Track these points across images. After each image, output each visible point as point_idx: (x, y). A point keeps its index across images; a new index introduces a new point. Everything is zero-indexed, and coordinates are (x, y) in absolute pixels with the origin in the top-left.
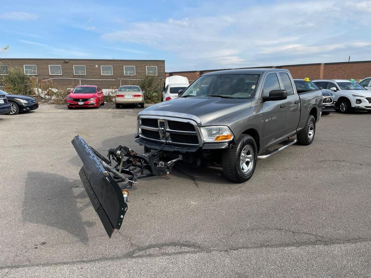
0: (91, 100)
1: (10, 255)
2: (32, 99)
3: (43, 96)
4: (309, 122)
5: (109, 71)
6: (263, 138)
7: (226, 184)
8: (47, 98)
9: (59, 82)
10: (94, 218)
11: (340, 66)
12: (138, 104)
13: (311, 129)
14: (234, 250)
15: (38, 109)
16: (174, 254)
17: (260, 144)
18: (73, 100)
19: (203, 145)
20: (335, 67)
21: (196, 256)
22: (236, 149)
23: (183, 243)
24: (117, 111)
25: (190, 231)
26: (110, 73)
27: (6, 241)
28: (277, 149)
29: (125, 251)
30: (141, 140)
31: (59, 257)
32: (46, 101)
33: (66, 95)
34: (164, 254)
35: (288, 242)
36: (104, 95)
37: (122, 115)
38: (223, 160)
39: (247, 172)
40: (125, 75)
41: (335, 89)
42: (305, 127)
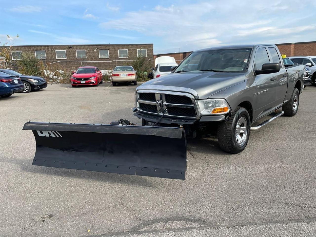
0: (91, 79)
1: (18, 229)
2: (42, 79)
3: (51, 77)
4: (294, 95)
5: (106, 54)
6: (256, 110)
7: (221, 155)
8: (55, 78)
9: (64, 65)
10: (98, 189)
11: (308, 45)
12: (131, 82)
13: (295, 101)
14: (243, 226)
15: (47, 87)
16: (180, 229)
17: (253, 116)
18: (76, 80)
19: (200, 118)
20: (304, 46)
21: (203, 232)
22: (232, 121)
23: (188, 217)
24: (113, 89)
25: (193, 204)
26: (107, 56)
27: (15, 213)
28: (267, 121)
29: (131, 226)
30: (139, 113)
31: (66, 231)
32: (54, 81)
33: (71, 76)
34: (170, 230)
35: (297, 217)
36: (103, 75)
37: (118, 91)
38: (218, 132)
39: (241, 143)
40: (119, 57)
41: (310, 64)
42: (290, 99)
